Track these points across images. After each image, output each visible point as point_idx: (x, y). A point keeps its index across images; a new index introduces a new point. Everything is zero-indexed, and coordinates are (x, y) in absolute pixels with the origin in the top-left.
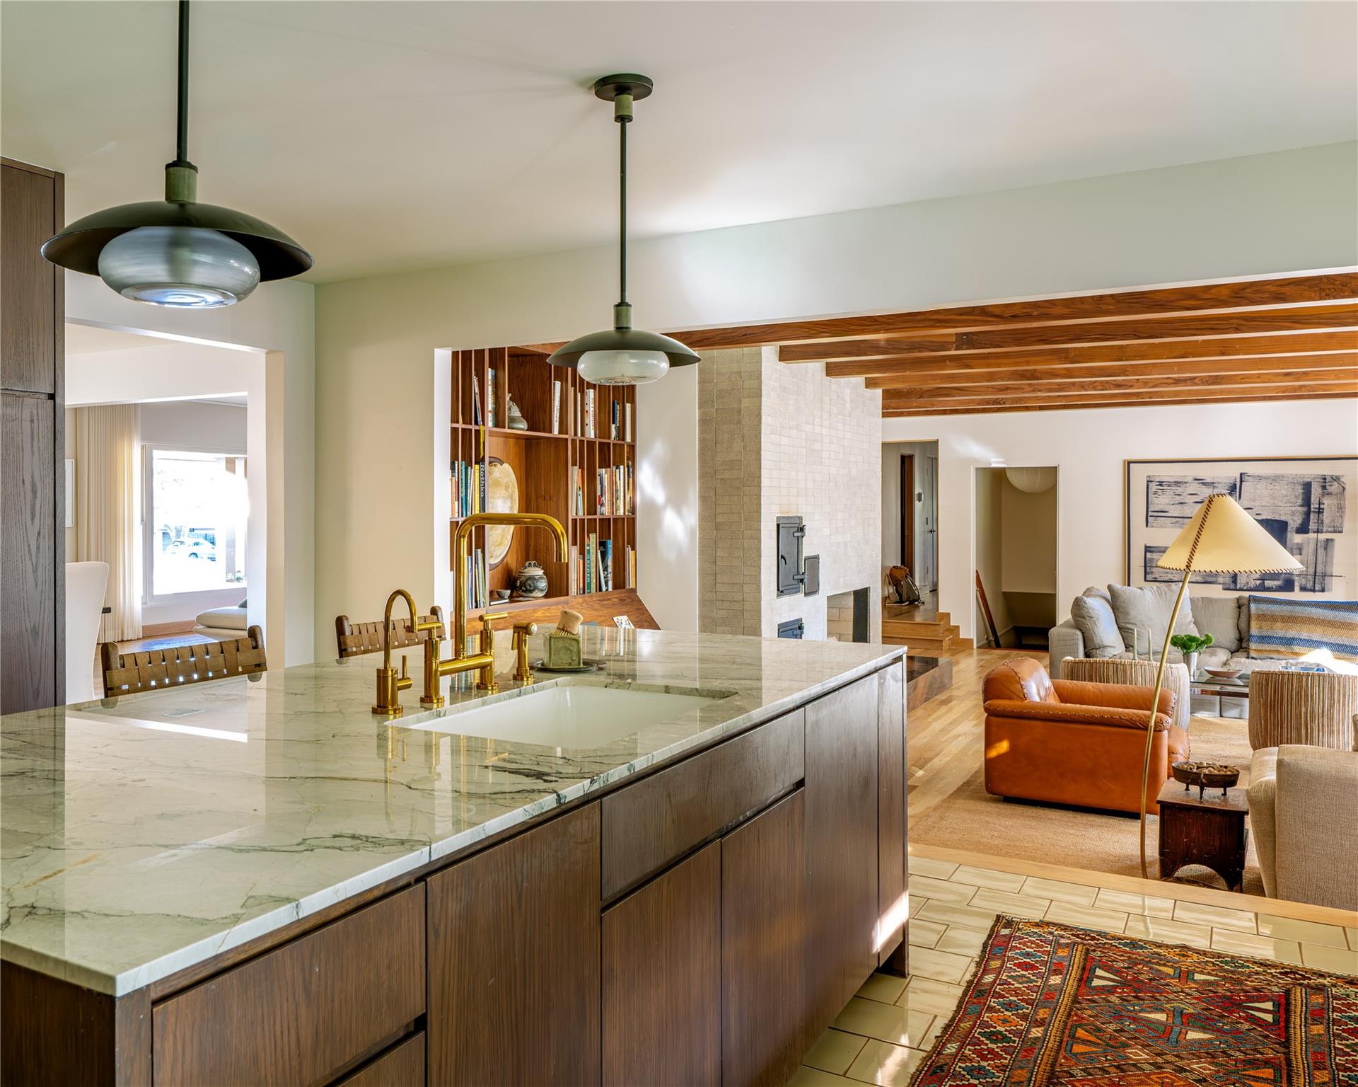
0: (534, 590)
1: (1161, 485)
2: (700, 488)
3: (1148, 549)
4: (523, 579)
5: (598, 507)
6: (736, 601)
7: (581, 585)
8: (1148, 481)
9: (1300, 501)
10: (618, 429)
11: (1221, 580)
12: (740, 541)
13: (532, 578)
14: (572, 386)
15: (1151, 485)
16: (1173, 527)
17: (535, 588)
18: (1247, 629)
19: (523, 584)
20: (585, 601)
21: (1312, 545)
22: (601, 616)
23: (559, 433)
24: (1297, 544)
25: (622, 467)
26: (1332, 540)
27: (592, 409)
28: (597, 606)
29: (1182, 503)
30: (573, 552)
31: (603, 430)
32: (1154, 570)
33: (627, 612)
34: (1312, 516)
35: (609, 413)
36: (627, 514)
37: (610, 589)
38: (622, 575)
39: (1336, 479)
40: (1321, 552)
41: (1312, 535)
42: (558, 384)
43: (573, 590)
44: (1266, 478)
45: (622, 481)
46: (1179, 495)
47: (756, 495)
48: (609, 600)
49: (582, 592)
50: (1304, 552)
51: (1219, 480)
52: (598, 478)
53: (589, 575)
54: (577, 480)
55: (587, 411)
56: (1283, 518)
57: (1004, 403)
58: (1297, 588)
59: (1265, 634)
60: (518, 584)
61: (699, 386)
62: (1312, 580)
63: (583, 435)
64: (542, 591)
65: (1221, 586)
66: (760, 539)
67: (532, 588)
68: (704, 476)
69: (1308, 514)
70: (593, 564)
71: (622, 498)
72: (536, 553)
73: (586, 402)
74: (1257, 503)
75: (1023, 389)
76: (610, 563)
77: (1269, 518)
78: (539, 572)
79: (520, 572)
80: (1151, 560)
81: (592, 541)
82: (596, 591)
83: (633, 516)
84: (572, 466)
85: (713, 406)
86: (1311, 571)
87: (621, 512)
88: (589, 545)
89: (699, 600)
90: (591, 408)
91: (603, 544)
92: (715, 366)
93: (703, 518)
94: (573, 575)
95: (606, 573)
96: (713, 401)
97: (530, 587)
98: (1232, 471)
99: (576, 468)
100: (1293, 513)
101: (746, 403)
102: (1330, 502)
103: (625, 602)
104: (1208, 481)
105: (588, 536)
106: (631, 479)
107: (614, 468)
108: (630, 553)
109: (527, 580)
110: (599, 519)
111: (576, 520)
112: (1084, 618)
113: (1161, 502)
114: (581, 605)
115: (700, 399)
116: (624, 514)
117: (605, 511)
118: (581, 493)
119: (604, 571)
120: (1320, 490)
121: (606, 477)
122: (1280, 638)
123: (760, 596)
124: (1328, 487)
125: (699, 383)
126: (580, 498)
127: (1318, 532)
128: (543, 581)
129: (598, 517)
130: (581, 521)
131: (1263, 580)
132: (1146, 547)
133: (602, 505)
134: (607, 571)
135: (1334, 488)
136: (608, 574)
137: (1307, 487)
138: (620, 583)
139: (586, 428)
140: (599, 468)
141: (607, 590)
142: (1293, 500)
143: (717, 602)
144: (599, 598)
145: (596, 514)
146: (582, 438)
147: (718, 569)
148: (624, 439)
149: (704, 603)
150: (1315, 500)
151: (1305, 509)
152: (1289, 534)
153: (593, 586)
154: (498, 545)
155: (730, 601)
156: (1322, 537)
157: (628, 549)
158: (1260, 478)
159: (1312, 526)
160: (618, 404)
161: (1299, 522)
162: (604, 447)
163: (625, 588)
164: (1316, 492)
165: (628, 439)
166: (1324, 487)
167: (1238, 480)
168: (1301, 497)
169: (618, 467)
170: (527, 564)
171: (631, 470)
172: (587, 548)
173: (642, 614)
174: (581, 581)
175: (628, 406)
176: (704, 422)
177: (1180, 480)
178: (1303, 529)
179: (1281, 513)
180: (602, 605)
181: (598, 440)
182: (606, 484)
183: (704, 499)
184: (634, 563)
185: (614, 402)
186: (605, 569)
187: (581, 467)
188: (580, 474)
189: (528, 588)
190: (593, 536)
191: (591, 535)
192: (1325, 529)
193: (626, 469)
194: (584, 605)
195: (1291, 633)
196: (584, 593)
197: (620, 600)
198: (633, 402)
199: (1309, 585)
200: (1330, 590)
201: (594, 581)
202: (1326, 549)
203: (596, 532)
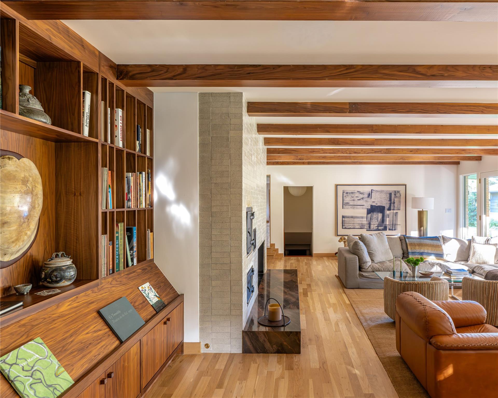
0: (61, 280)
1: (347, 194)
2: (200, 189)
3: (343, 217)
4: (48, 270)
5: (126, 202)
6: (225, 264)
7: (111, 266)
8: (343, 192)
9: (388, 200)
10: (140, 145)
11: (366, 227)
12: (228, 224)
13: (59, 269)
14: (102, 100)
15: (344, 193)
16: (351, 209)
17: (62, 278)
18: (406, 250)
19: (49, 276)
20: (114, 279)
21: (392, 214)
22: (128, 289)
23: (89, 136)
24: (388, 214)
25: (144, 173)
26: (397, 212)
27: (120, 125)
28: (124, 280)
29: (354, 200)
30: (103, 240)
31: (129, 142)
32: (345, 224)
33: (149, 279)
34: (392, 205)
35: (134, 132)
36: (147, 206)
37: (135, 264)
38: (143, 250)
39: (398, 192)
40: (394, 216)
41: (392, 211)
42: (88, 95)
43: (103, 273)
44: (379, 191)
45: (144, 183)
46: (353, 197)
47: (239, 194)
48: (134, 272)
49: (111, 272)
50: (390, 217)
51: (365, 192)
52: (126, 179)
53: (117, 257)
54: (107, 179)
55: (116, 126)
56: (383, 205)
57: (303, 160)
58: (388, 229)
59: (413, 251)
60: (43, 276)
61: (200, 121)
62: (392, 226)
63: (112, 142)
64: (70, 279)
65: (366, 230)
66: (242, 223)
67: (58, 279)
68: (202, 182)
69: (391, 204)
70: (121, 248)
71: (144, 195)
72: (66, 243)
73: (115, 118)
74: (376, 200)
75: (320, 152)
76: (135, 244)
77: (380, 205)
78: (68, 262)
79: (46, 264)
80: (344, 221)
81: (120, 229)
82: (124, 268)
83: (151, 208)
84: (102, 167)
85: (209, 135)
86: (392, 223)
87: (143, 206)
88: (117, 232)
89: (199, 264)
90: (119, 123)
91: (129, 230)
92: (211, 108)
93: (202, 209)
94: (103, 260)
95: (132, 252)
96: (209, 131)
97: (56, 278)
98: (368, 189)
99: (106, 170)
100: (387, 203)
101: (232, 134)
102: (397, 199)
103: (146, 271)
104: (362, 192)
105: (117, 225)
106: (150, 182)
107: (138, 173)
108: (150, 234)
109: (53, 271)
110: (126, 211)
111: (106, 213)
112: (359, 250)
113: (347, 200)
114: (111, 284)
115: (200, 130)
116: (146, 207)
117: (132, 205)
118: (110, 190)
119: (130, 250)
120: (394, 196)
121: (132, 179)
122: (418, 252)
123: (242, 260)
124: (396, 195)
125: (199, 119)
126: (110, 195)
127: (393, 210)
128: (71, 270)
129: (125, 209)
130: (111, 214)
131: (378, 227)
132: (343, 216)
133: (129, 200)
134: (133, 250)
135: (398, 195)
136: (133, 253)
137: (390, 194)
138: (142, 257)
139: (116, 139)
140: (127, 172)
141: (133, 265)
142: (387, 199)
143: (213, 265)
144: (126, 273)
145: (124, 207)
146: (112, 145)
147: (212, 243)
148: (145, 153)
149: (202, 266)
150: (392, 199)
151: (390, 202)
152: (385, 211)
153: (122, 265)
154: (13, 242)
155: (221, 264)
156: (395, 211)
157: (148, 232)
158: (377, 191)
159: (392, 208)
160: (141, 128)
161: (388, 206)
162: (131, 156)
163: (146, 260)
164: (393, 196)
165: (148, 154)
166: (395, 195)
167: (371, 192)
168: (389, 198)
169: (141, 173)
170: (54, 255)
171: (150, 176)
172: (116, 235)
173: (159, 277)
174: (111, 263)
175: (148, 131)
176: (203, 145)
177: (353, 192)
178: (389, 209)
179: (383, 203)
180: (130, 278)
181: (125, 150)
182: (132, 184)
183: (203, 196)
184: (152, 241)
185: (138, 126)
186: (131, 249)
187: (111, 169)
188: (110, 174)
189: (54, 279)
190: (121, 225)
191: (119, 225)
192: (395, 209)
193: (147, 175)
194: (114, 282)
195: (422, 251)
196: (113, 272)
197: (143, 270)
198: (151, 129)
199: (391, 228)
200: (397, 230)
201: (122, 260)
202: (396, 216)
203: (123, 221)
